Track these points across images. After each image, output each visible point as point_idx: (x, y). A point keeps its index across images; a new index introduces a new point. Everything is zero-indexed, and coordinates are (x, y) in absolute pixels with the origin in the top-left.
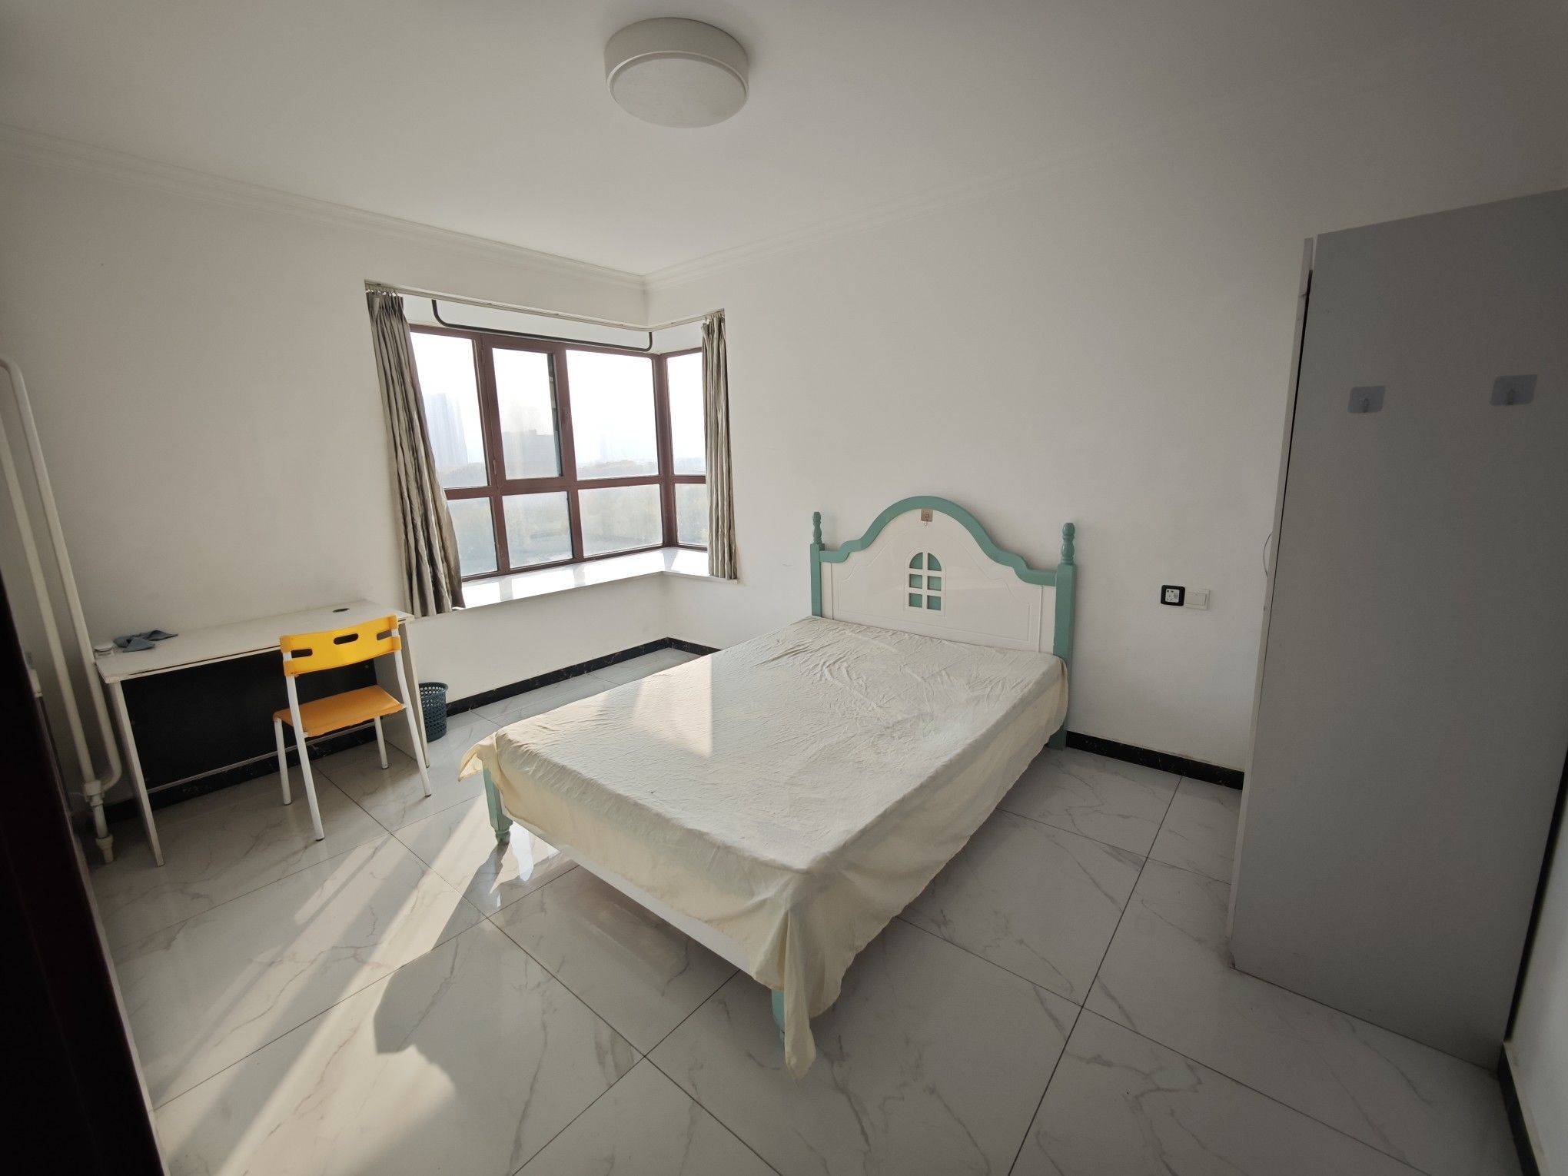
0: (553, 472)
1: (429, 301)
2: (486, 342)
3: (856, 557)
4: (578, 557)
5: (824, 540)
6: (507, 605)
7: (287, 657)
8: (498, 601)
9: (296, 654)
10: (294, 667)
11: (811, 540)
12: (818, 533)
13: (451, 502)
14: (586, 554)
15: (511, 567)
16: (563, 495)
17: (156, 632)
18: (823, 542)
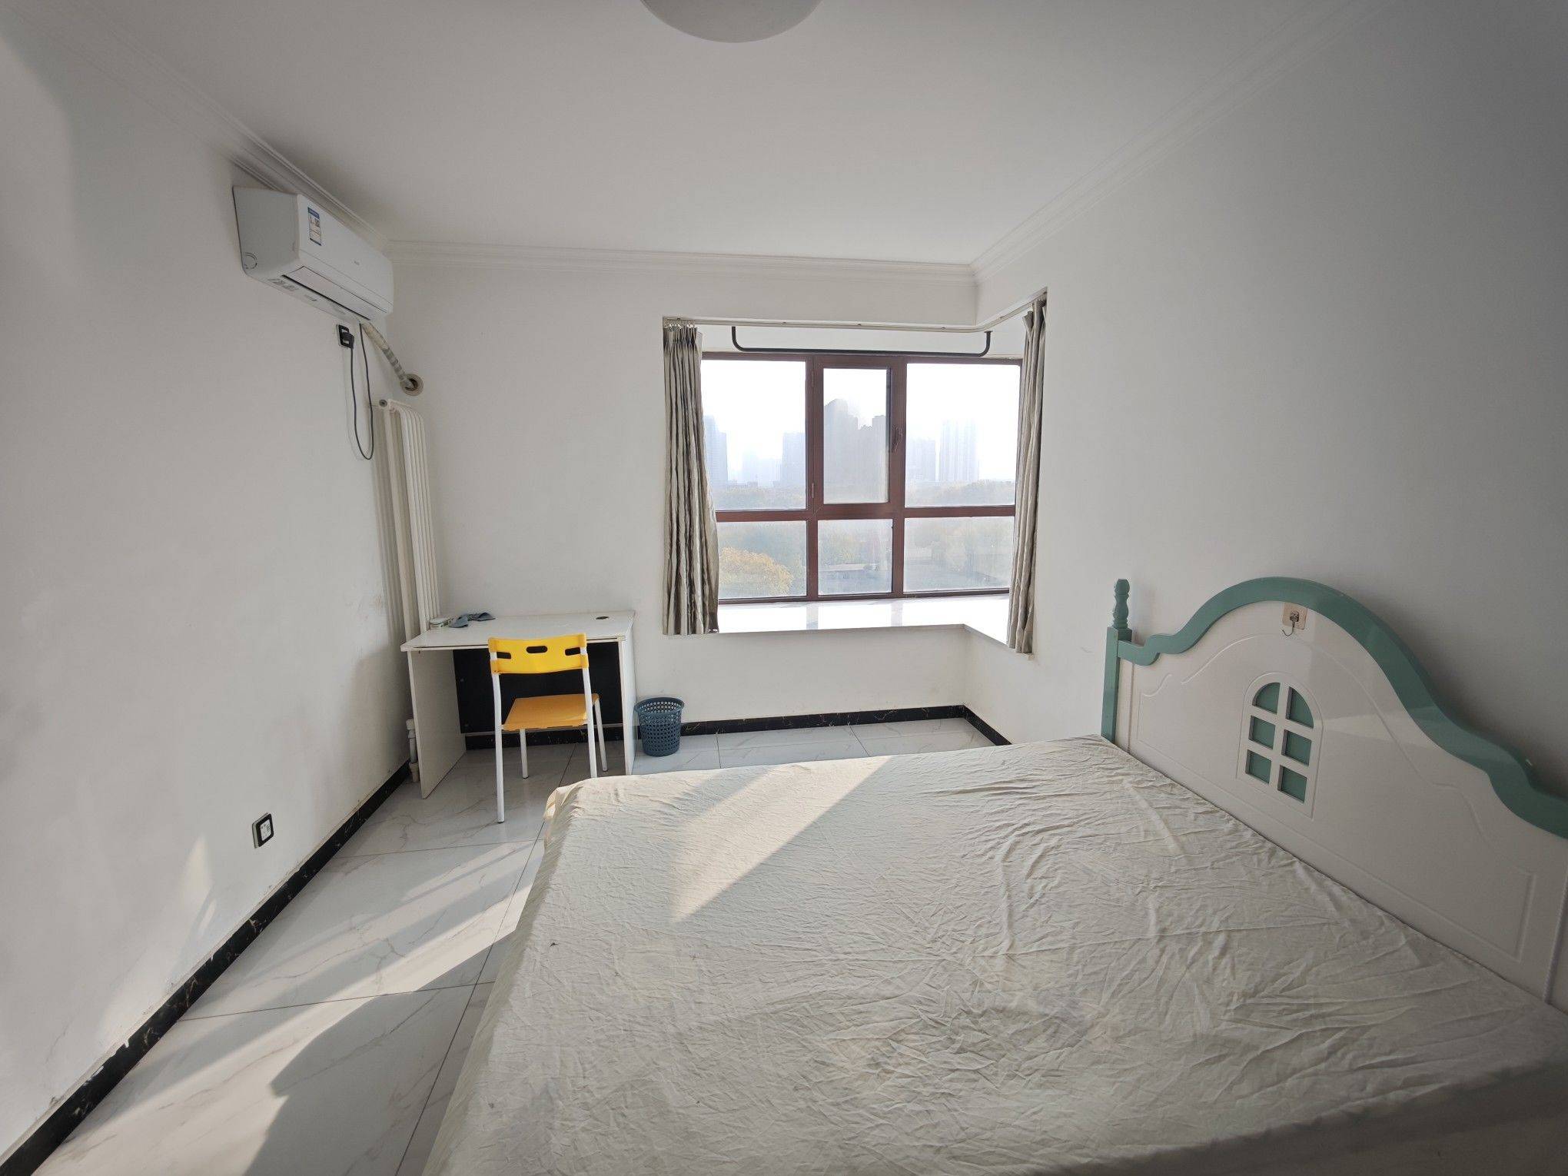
0: (881, 497)
1: (730, 328)
2: (818, 362)
3: (1168, 661)
4: (896, 593)
5: (1131, 623)
6: (812, 634)
7: (493, 656)
8: (804, 627)
9: (501, 655)
10: (498, 667)
11: (1110, 621)
12: (1121, 612)
13: (720, 525)
14: (906, 590)
15: (819, 594)
16: (889, 523)
17: (485, 614)
18: (1130, 627)
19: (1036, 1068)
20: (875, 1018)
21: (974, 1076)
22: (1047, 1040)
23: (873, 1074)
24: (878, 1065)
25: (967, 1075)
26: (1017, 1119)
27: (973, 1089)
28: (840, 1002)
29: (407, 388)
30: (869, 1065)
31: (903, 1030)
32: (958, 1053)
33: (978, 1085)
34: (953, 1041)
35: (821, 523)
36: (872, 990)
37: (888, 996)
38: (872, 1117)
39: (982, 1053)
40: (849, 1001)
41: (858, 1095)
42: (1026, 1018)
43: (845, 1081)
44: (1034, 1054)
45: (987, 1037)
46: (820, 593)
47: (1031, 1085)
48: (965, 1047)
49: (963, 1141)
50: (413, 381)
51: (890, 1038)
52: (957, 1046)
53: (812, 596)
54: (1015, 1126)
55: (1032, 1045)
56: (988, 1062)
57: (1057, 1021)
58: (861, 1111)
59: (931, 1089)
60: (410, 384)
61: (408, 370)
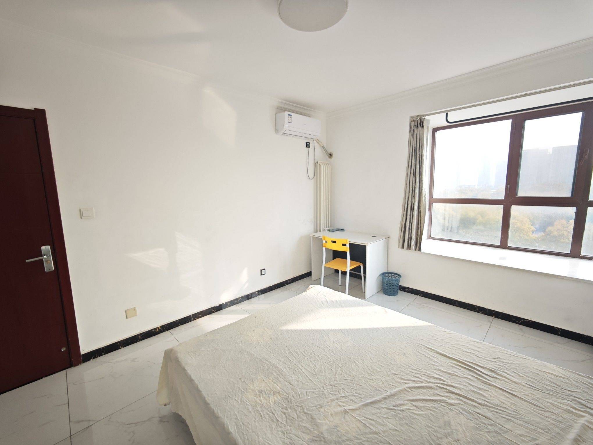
1: (445, 114)
4: (575, 254)
10: (325, 245)
14: (583, 254)
16: (573, 210)
19: (292, 439)
20: (279, 384)
21: (275, 420)
22: (309, 439)
23: (256, 393)
24: (260, 392)
25: (273, 418)
26: (263, 438)
27: (269, 422)
28: (279, 373)
29: (329, 157)
30: (259, 391)
31: (279, 393)
32: (282, 412)
33: (272, 423)
34: (286, 409)
35: (514, 208)
36: (290, 379)
37: (292, 384)
38: (240, 399)
39: (288, 420)
40: (281, 375)
41: (246, 392)
42: (315, 428)
43: (249, 387)
44: (299, 437)
45: (297, 419)
46: (510, 245)
47: (283, 440)
48: (286, 413)
49: (244, 424)
50: (331, 155)
51: (273, 391)
52: (285, 411)
53: (504, 245)
54: (259, 439)
55: (303, 435)
56: (284, 423)
57: (323, 439)
58: (240, 395)
59: (260, 409)
60: (330, 156)
61: (329, 152)
